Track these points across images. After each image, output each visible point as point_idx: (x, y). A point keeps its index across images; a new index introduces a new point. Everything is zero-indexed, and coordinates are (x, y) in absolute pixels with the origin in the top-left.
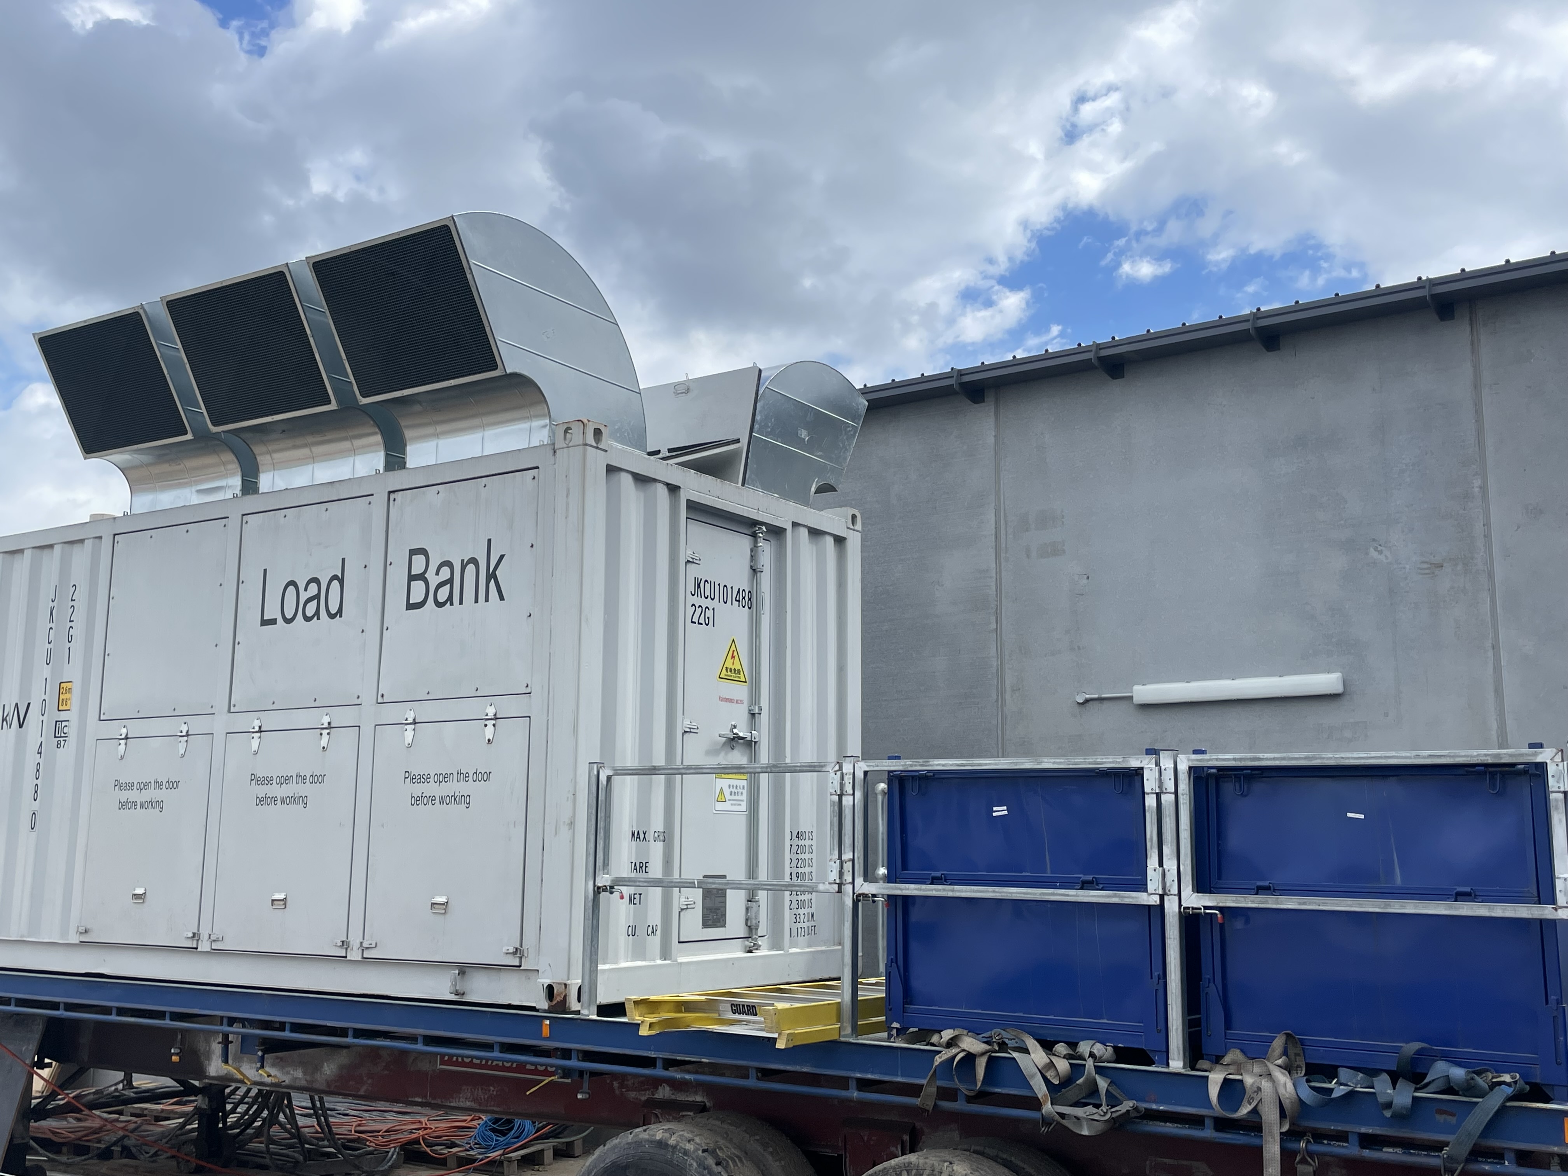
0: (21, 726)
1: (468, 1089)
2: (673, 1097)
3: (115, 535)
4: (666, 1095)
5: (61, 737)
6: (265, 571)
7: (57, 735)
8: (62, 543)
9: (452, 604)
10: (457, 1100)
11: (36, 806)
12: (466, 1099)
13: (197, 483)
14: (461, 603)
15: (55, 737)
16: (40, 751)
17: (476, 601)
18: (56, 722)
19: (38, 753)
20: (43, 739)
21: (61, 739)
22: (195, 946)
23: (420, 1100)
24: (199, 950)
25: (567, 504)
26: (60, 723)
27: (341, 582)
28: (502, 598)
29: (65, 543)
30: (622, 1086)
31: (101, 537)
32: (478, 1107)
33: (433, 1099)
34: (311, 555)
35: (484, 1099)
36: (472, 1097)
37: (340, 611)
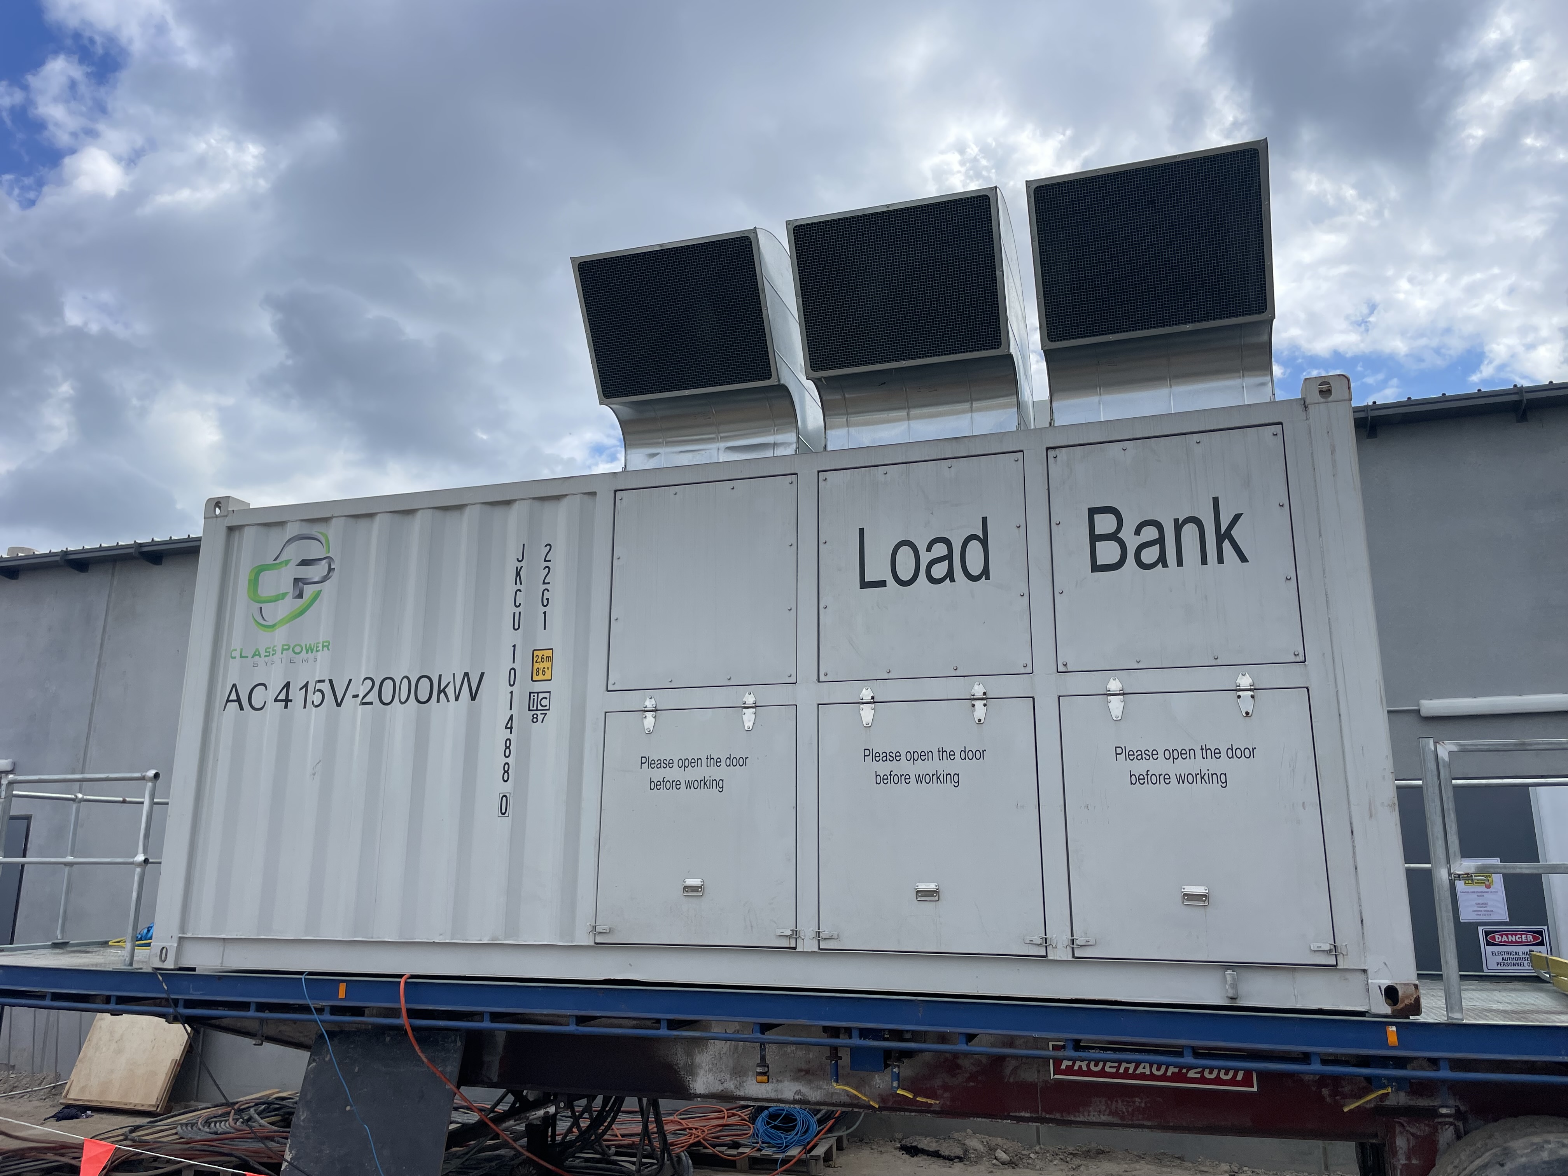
0: (473, 698)
1: (1100, 1102)
2: (1412, 1103)
3: (616, 491)
4: (1400, 1101)
5: (537, 710)
6: (862, 531)
7: (531, 708)
8: (530, 498)
9: (1165, 565)
10: (1086, 1114)
11: (507, 788)
12: (1100, 1112)
13: (724, 439)
14: (1180, 563)
15: (529, 710)
16: (509, 726)
17: (1204, 561)
18: (530, 693)
19: (506, 728)
20: (512, 712)
21: (539, 713)
22: (793, 945)
23: (1028, 1115)
24: (797, 950)
25: (1334, 462)
26: (536, 695)
27: (984, 542)
28: (1243, 559)
29: (534, 498)
30: (1334, 1093)
31: (593, 494)
32: (1119, 1122)
33: (1047, 1113)
34: (932, 513)
35: (1128, 1112)
36: (1108, 1111)
37: (986, 573)
